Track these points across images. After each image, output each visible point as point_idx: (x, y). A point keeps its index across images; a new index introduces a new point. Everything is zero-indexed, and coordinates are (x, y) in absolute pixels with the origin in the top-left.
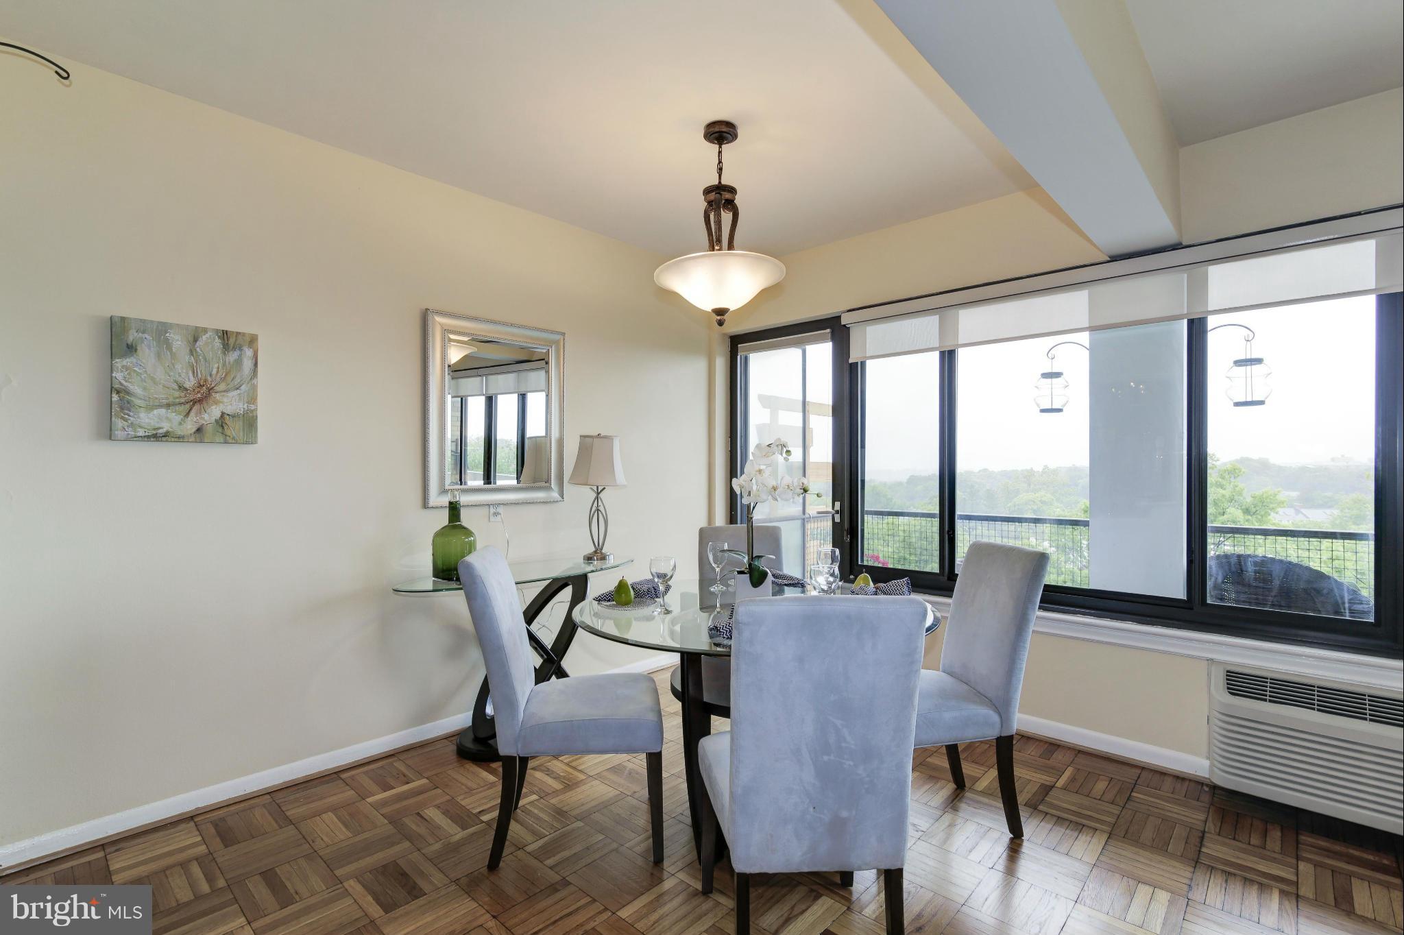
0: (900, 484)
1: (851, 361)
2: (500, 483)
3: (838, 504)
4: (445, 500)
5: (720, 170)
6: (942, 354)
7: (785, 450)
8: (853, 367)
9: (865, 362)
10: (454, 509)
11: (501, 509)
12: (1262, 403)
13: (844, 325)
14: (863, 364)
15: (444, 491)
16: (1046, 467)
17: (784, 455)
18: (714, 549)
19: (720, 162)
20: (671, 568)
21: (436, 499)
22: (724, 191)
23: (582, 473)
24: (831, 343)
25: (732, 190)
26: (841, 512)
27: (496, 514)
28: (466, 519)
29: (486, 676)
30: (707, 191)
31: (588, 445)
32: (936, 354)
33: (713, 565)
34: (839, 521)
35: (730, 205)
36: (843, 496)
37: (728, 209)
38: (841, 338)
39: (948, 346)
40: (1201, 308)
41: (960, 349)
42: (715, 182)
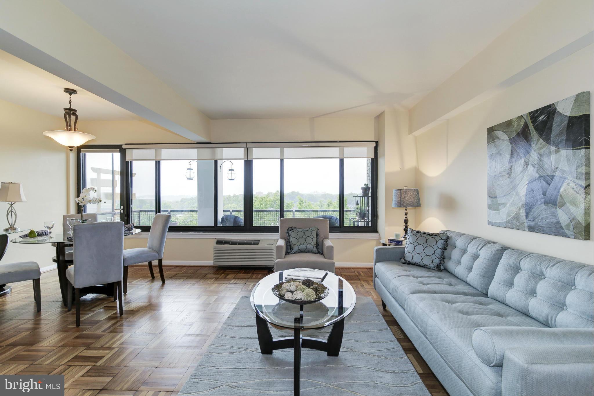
0: (177, 202)
1: (126, 160)
3: (122, 207)
5: (70, 103)
6: (156, 162)
7: (94, 190)
8: (128, 162)
9: (132, 161)
12: (234, 180)
13: (124, 149)
14: (131, 162)
16: (235, 194)
17: (94, 191)
18: (69, 220)
19: (70, 100)
20: (52, 225)
22: (72, 110)
24: (119, 154)
25: (76, 111)
26: (124, 209)
30: (65, 109)
31: (6, 186)
33: (69, 225)
34: (123, 212)
35: (75, 114)
36: (124, 204)
37: (73, 115)
38: (123, 152)
39: (158, 159)
40: (216, 158)
41: (162, 161)
42: (69, 107)
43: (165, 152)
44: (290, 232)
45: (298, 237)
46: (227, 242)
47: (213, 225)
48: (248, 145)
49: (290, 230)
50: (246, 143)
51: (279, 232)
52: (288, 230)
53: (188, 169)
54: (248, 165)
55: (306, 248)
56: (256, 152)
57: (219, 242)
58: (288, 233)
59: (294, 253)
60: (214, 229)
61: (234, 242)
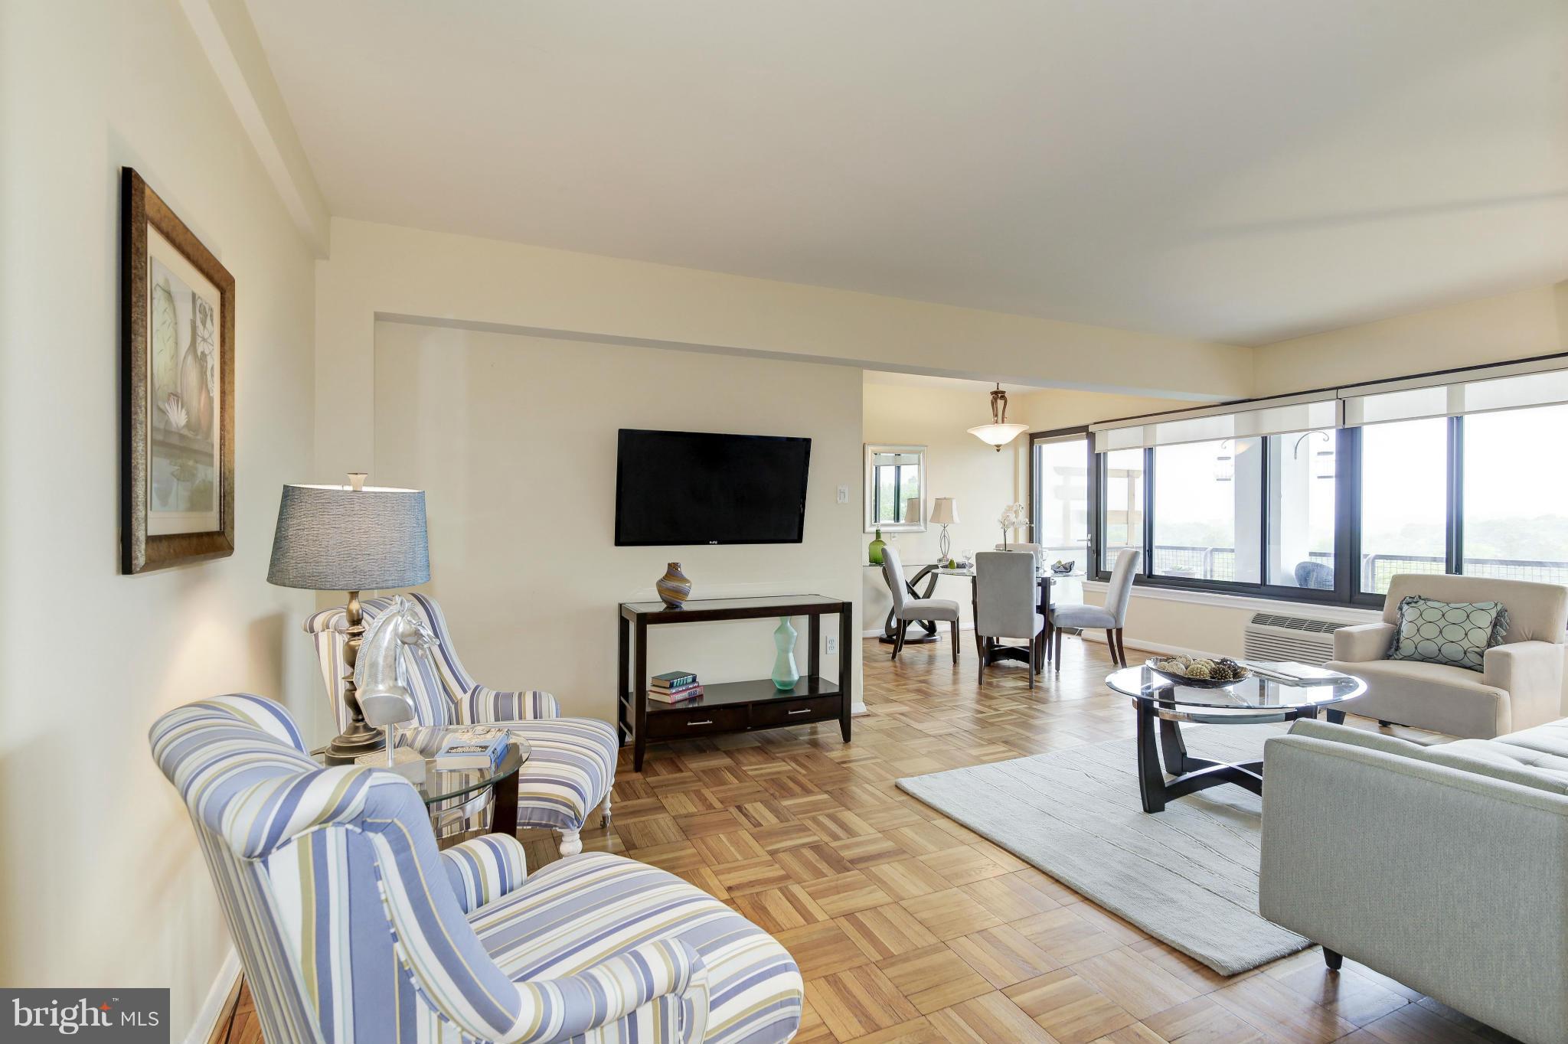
1: (1097, 451)
2: (882, 522)
3: (1090, 535)
4: (874, 529)
8: (1098, 455)
9: (1106, 453)
10: (878, 533)
11: (896, 535)
13: (1091, 431)
14: (1104, 454)
15: (872, 525)
21: (868, 529)
22: (999, 393)
23: (936, 518)
24: (1086, 441)
25: (1003, 392)
26: (1091, 540)
27: (894, 537)
28: (883, 538)
29: (893, 608)
30: (992, 393)
31: (939, 503)
32: (1142, 450)
34: (1090, 545)
35: (1003, 397)
36: (1092, 530)
37: (1001, 399)
38: (1091, 437)
39: (1149, 445)
40: (1265, 431)
41: (1157, 448)
42: (995, 389)
43: (1164, 430)
44: (1405, 607)
45: (1420, 622)
46: (1279, 621)
47: (1259, 582)
48: (1342, 393)
49: (1408, 604)
50: (1337, 388)
51: (1382, 610)
52: (1401, 603)
53: (1220, 458)
54: (1349, 439)
55: (1440, 650)
56: (1371, 405)
57: (1260, 619)
58: (1401, 609)
59: (1401, 659)
60: (1262, 589)
61: (1296, 623)
